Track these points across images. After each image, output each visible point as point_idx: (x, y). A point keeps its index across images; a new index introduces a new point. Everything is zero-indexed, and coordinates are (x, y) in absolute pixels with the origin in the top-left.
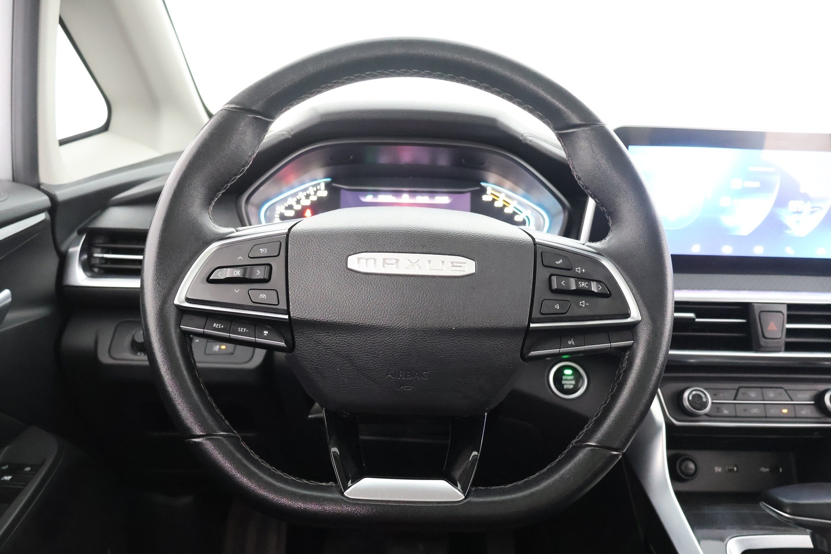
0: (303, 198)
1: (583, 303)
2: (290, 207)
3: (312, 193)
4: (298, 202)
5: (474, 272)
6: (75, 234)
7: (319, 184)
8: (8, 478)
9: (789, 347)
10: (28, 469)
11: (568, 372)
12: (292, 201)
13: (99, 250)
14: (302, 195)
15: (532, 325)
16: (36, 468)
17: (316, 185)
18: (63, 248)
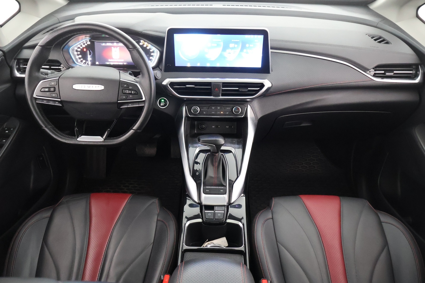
0: (83, 45)
1: (131, 96)
2: (79, 48)
3: (85, 43)
4: (81, 46)
5: (103, 89)
6: (13, 60)
7: (87, 40)
8: (7, 132)
9: (223, 95)
10: (12, 129)
11: (163, 100)
12: (79, 46)
13: (22, 64)
14: (82, 44)
15: (118, 102)
16: (14, 129)
17: (86, 40)
18: (11, 65)
